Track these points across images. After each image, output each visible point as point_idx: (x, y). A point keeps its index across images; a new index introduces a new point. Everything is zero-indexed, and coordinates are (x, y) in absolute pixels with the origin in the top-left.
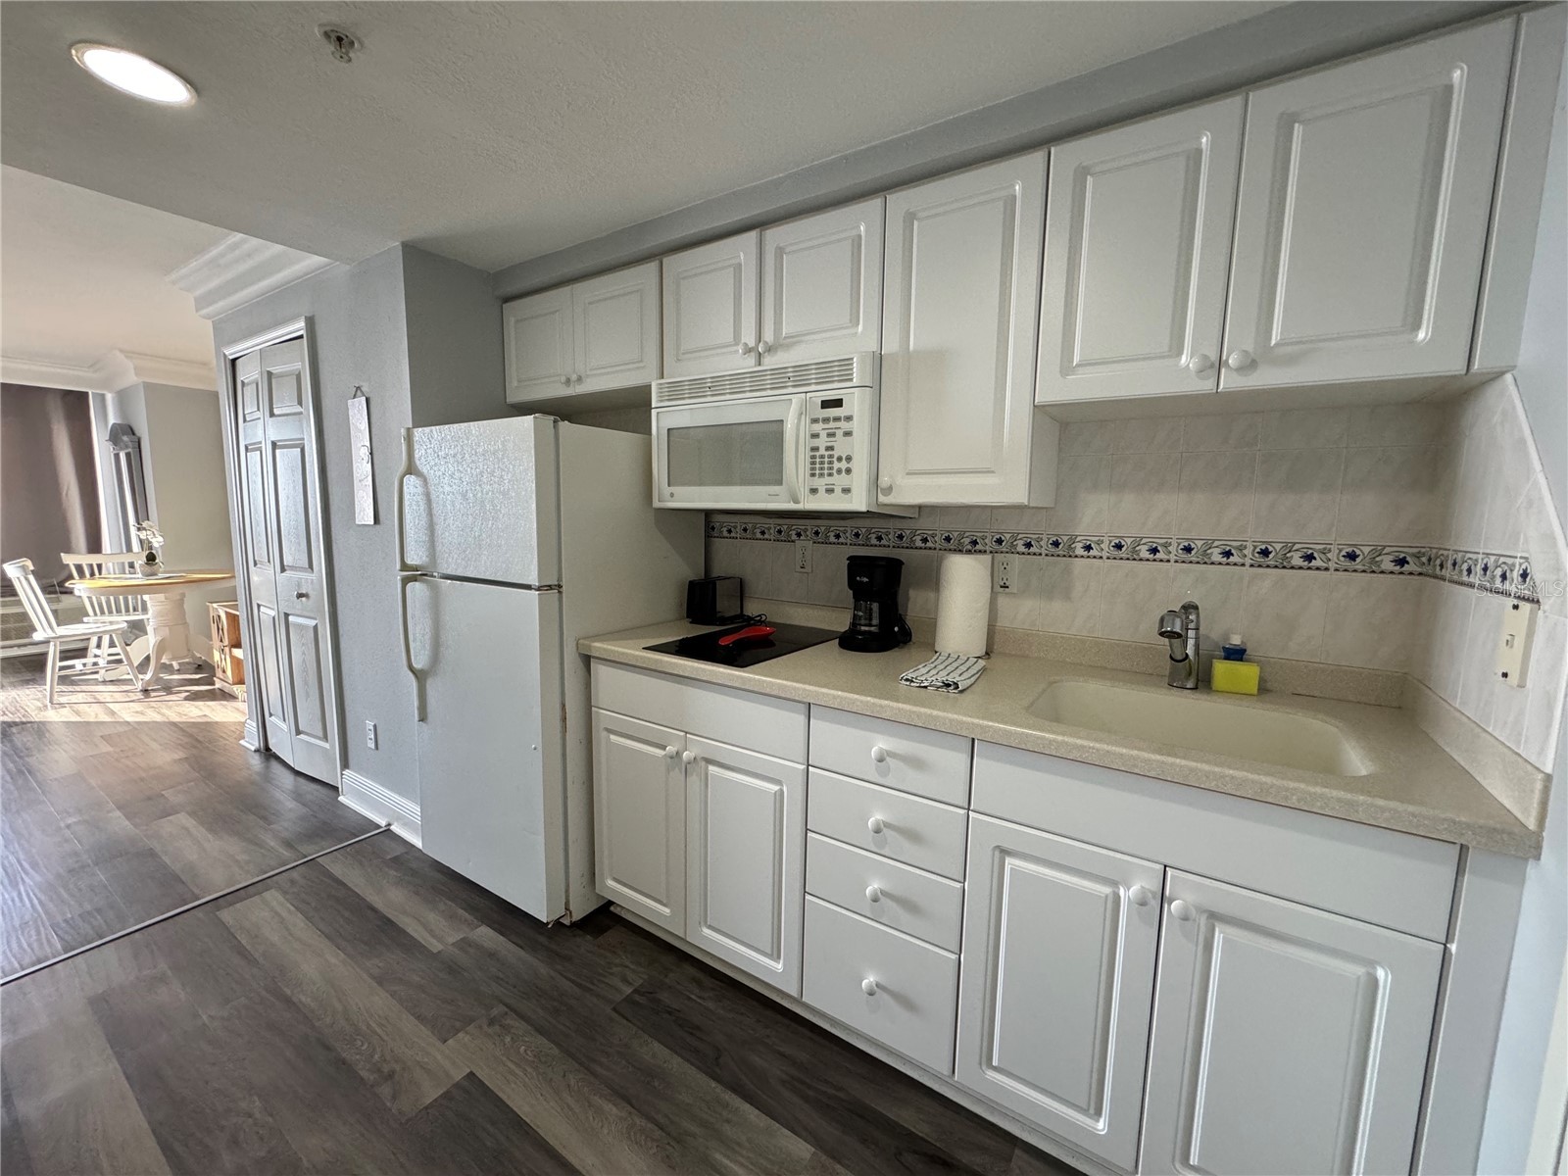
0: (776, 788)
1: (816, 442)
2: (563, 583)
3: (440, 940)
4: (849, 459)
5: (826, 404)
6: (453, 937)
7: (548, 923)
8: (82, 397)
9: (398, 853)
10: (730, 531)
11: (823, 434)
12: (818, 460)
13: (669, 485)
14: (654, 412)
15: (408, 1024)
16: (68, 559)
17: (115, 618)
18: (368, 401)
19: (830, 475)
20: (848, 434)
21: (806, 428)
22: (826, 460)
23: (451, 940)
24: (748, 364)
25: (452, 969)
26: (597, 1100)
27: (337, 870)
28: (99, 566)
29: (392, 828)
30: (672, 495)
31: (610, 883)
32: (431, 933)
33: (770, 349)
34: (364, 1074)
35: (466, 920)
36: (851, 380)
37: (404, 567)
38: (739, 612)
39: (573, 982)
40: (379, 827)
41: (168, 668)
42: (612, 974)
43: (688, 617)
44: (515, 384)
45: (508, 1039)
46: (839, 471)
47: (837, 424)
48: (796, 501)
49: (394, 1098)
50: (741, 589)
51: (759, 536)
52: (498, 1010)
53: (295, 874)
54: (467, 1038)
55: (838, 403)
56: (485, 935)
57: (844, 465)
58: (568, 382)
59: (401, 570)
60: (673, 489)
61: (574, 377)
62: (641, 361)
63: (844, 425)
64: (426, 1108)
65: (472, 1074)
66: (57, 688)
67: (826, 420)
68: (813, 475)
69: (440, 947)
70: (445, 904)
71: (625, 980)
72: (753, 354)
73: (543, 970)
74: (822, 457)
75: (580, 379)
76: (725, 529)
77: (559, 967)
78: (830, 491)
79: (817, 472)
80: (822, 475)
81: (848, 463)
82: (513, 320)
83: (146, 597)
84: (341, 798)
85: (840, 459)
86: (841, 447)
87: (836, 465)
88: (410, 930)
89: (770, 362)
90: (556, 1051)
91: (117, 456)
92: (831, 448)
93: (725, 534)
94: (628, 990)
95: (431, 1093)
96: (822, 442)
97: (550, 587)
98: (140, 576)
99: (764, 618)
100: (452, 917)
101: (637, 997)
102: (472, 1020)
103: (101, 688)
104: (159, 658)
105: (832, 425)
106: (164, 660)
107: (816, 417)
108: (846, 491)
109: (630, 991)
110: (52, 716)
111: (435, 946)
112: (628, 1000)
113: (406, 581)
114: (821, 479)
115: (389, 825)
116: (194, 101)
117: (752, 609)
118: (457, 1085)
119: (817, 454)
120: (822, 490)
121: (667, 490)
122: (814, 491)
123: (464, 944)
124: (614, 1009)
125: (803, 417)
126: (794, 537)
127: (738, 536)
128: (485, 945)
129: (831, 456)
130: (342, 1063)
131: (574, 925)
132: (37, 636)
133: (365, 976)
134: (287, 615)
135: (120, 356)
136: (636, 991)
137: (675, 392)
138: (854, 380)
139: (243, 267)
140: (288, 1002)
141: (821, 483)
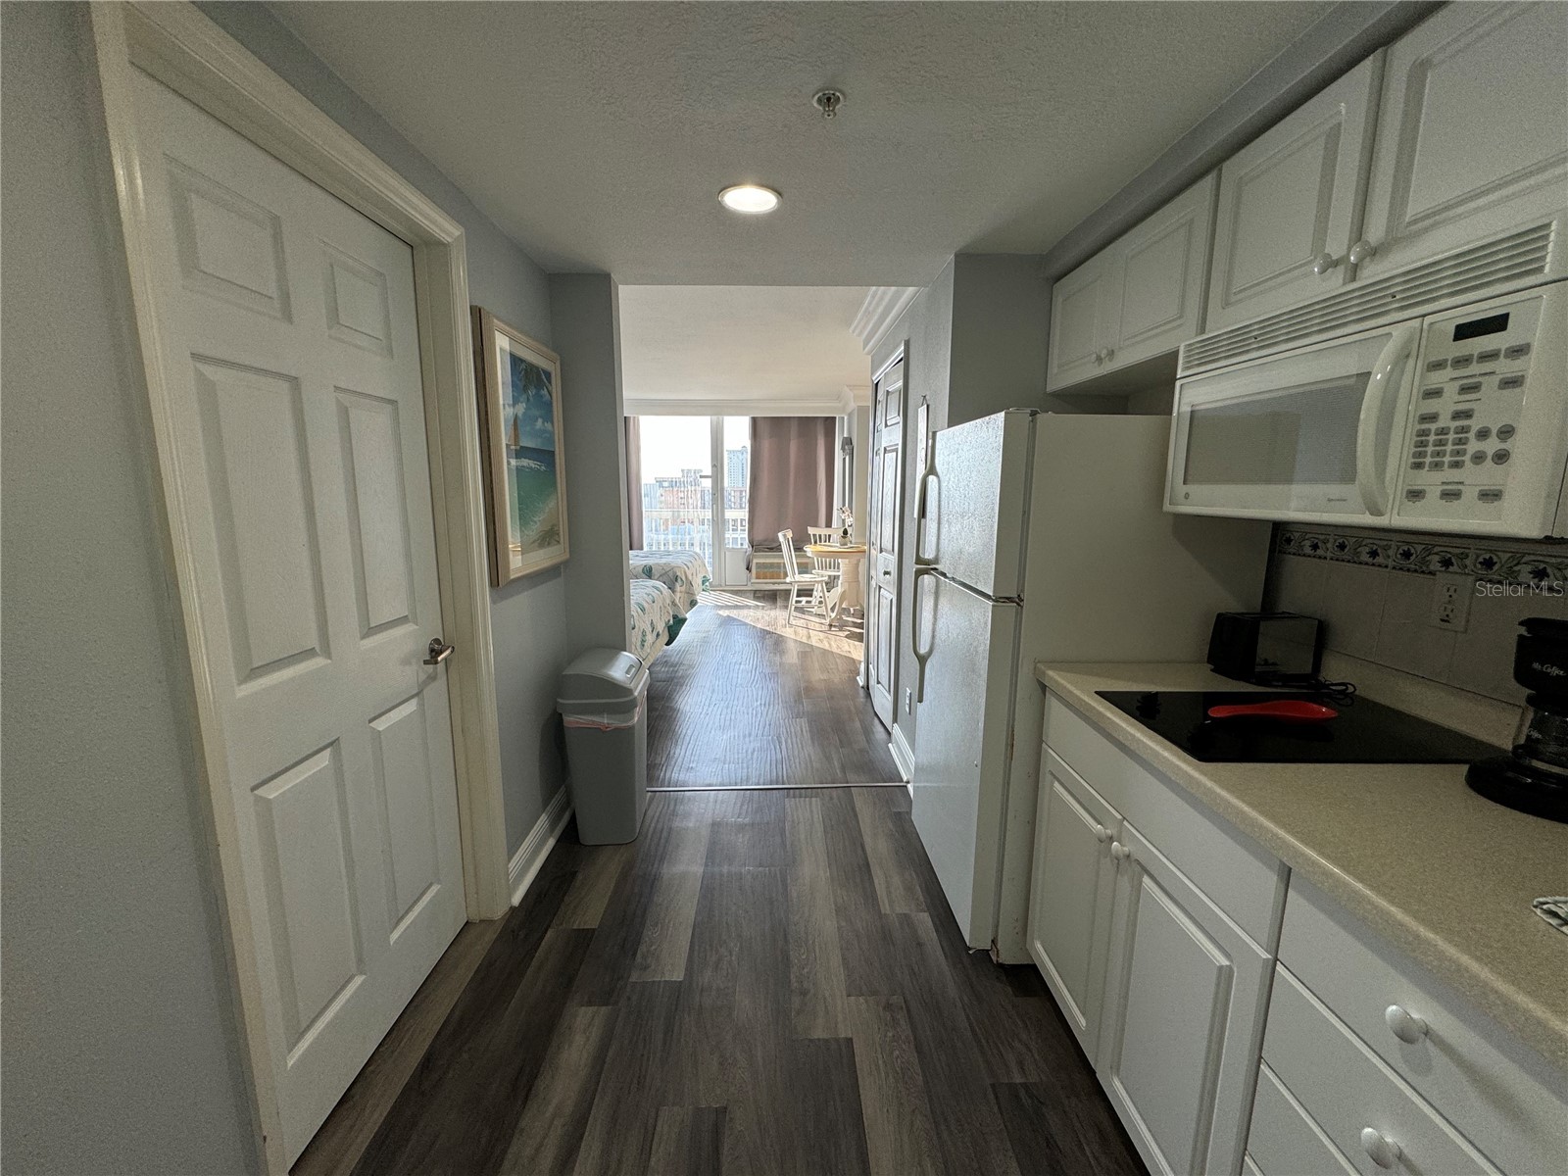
0: (1225, 962)
1: (1432, 406)
2: (1025, 596)
3: (891, 903)
4: (1507, 432)
5: (1464, 332)
6: (901, 908)
7: (970, 949)
8: (833, 419)
9: (903, 810)
10: (1315, 547)
11: (1451, 391)
12: (1432, 438)
13: (1184, 484)
14: (1178, 384)
15: (836, 960)
16: (811, 531)
17: (824, 572)
18: (928, 406)
19: (1456, 465)
20: (1512, 383)
21: (1413, 379)
22: (1451, 436)
23: (899, 910)
24: (1335, 283)
25: (886, 936)
26: (928, 1164)
27: (859, 804)
28: (830, 536)
29: (909, 786)
30: (1187, 496)
31: (1039, 946)
32: (889, 893)
33: (1374, 252)
34: (793, 980)
35: (917, 899)
36: (1540, 269)
37: (919, 560)
38: (1308, 669)
39: (971, 1025)
40: (902, 781)
41: (846, 611)
42: (1012, 1048)
43: (1208, 662)
44: (1055, 370)
45: (890, 1034)
46: (1479, 458)
47: (1488, 367)
48: (1377, 512)
49: (798, 1013)
50: (1321, 636)
51: (1365, 557)
52: (896, 999)
53: (834, 793)
54: (864, 1006)
55: (1499, 323)
56: (924, 921)
57: (1492, 446)
58: (1099, 359)
59: (916, 563)
60: (1192, 488)
61: (1103, 354)
62: (1180, 318)
63: (1505, 367)
64: (811, 1041)
65: (851, 1039)
66: (794, 614)
67: (1462, 362)
68: (1418, 466)
69: (888, 912)
70: (911, 875)
71: (1021, 1064)
72: (1341, 269)
73: (952, 991)
74: (1443, 431)
75: (1111, 354)
76: (1307, 543)
77: (965, 998)
78: (1451, 495)
79: (1428, 460)
80: (1437, 466)
81: (1504, 440)
82: (1060, 299)
83: (840, 560)
84: (890, 745)
85: (1483, 434)
86: (1489, 411)
87: (1473, 446)
88: (876, 881)
89: (1372, 272)
90: (920, 1080)
91: (844, 459)
92: (1468, 414)
93: (1308, 550)
94: (1018, 1079)
95: (819, 1033)
96: (1445, 406)
97: (1010, 599)
98: (838, 545)
99: (1351, 689)
100: (909, 889)
101: (1022, 1093)
102: (874, 993)
103: (813, 619)
104: (841, 604)
105: (1475, 368)
106: (844, 606)
107: (1441, 358)
108: (1491, 496)
109: (1018, 1081)
110: (788, 633)
111: (886, 908)
112: (1012, 1086)
113: (919, 573)
114: (1434, 474)
115: (908, 782)
116: (778, 203)
117: (1336, 671)
118: (837, 1040)
119: (1433, 427)
120: (1433, 494)
121: (1182, 489)
122: (1415, 495)
123: (905, 918)
124: (993, 1086)
125: (1411, 362)
126: (1435, 566)
127: (1329, 554)
128: (920, 932)
129: (1464, 430)
130: (786, 958)
131: (1001, 966)
132: (788, 580)
133: (832, 900)
134: (880, 587)
135: (846, 389)
136: (1025, 1086)
137: (1209, 353)
138: (1547, 269)
139: (880, 309)
140: (785, 886)
141: (1431, 481)
